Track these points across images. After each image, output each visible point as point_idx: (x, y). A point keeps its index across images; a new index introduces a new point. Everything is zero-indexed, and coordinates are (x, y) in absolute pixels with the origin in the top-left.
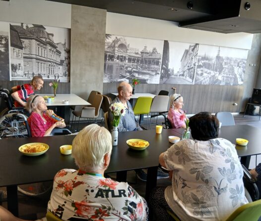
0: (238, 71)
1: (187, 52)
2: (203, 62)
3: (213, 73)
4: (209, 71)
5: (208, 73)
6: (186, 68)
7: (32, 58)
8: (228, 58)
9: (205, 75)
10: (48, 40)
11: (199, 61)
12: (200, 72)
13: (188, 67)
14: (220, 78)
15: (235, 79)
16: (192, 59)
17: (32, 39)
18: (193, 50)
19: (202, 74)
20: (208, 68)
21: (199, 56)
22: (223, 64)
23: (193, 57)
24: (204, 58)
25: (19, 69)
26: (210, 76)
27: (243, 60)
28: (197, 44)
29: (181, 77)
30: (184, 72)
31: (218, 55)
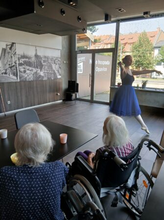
0: (55, 67)
1: (4, 50)
2: (23, 60)
3: (35, 70)
4: (30, 68)
5: (31, 70)
6: (8, 66)
8: (45, 57)
9: (28, 72)
11: (19, 59)
12: (22, 70)
13: (9, 65)
14: (42, 74)
15: (55, 74)
16: (11, 57)
18: (11, 48)
19: (25, 72)
20: (30, 66)
21: (18, 55)
22: (42, 62)
23: (13, 56)
24: (24, 57)
26: (32, 73)
27: (57, 58)
28: (13, 43)
29: (4, 75)
30: (6, 70)
31: (36, 53)
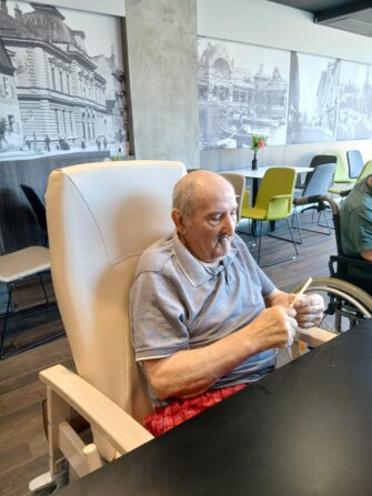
1: (324, 75)
2: (347, 95)
3: (360, 117)
4: (355, 114)
5: (354, 118)
6: (325, 109)
7: (38, 99)
9: (350, 120)
10: (72, 49)
11: (341, 95)
12: (343, 117)
13: (327, 106)
16: (332, 90)
17: (33, 45)
19: (346, 120)
20: (355, 109)
21: (342, 85)
23: (334, 87)
24: (349, 88)
25: (11, 130)
26: (356, 123)
28: (339, 60)
29: (318, 127)
30: (321, 117)
31: (367, 81)
